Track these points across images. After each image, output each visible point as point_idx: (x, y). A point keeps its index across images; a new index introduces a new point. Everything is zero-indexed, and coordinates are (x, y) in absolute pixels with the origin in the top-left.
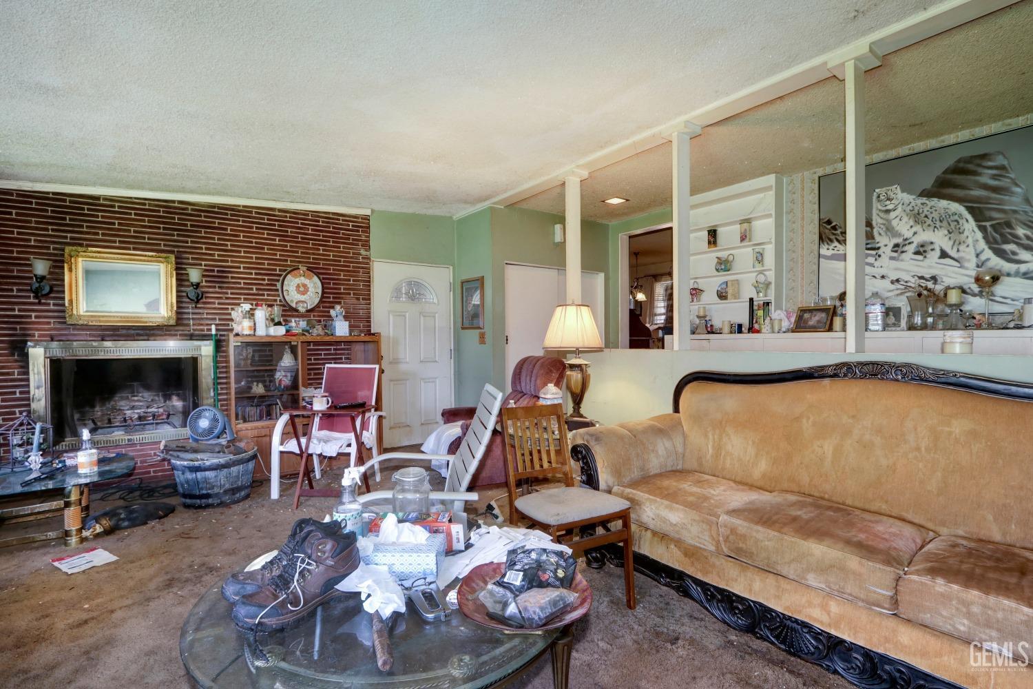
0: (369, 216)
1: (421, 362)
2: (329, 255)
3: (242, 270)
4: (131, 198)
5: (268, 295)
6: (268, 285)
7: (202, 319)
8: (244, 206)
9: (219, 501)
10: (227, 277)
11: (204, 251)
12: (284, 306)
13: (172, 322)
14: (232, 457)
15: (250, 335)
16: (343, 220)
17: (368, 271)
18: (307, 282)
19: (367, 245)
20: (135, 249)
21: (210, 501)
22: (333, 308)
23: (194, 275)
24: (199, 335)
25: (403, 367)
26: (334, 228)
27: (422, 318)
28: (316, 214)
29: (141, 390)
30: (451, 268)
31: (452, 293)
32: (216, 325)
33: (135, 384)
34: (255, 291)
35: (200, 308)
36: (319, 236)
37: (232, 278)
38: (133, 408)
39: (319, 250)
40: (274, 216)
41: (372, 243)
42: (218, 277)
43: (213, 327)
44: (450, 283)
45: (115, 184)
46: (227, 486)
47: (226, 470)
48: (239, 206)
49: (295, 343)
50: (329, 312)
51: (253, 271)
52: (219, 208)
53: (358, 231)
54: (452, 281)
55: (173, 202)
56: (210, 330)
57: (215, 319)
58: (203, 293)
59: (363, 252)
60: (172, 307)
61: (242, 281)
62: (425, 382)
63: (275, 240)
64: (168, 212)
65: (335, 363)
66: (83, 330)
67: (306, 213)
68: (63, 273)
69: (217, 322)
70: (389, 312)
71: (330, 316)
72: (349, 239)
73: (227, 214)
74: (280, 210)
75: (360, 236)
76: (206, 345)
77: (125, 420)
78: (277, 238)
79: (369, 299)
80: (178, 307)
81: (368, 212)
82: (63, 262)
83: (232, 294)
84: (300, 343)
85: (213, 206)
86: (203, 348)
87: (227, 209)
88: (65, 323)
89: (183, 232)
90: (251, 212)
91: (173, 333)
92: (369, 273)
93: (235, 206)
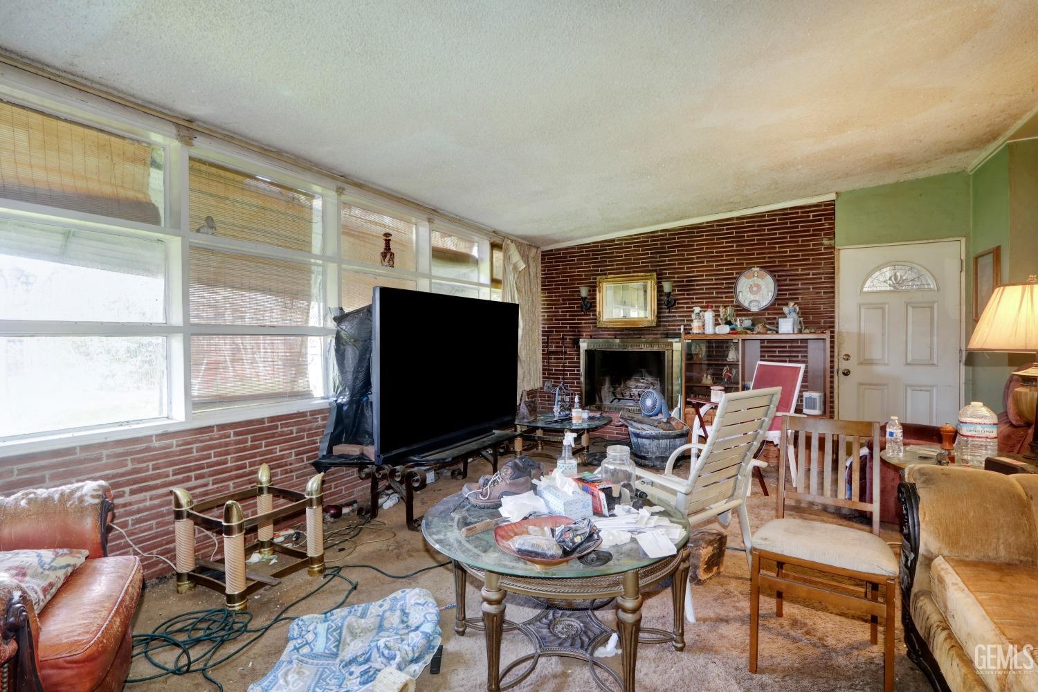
0: (834, 201)
1: (908, 364)
2: (786, 252)
3: (705, 278)
4: (631, 236)
5: (726, 297)
6: (725, 288)
7: (674, 321)
8: (707, 223)
9: (652, 464)
10: (693, 285)
11: (677, 266)
12: (737, 306)
13: (654, 324)
14: (661, 431)
15: (699, 334)
16: (802, 213)
17: (832, 263)
18: (760, 281)
19: (831, 233)
20: (634, 272)
21: (647, 462)
22: (787, 304)
23: (667, 287)
24: (672, 334)
25: (879, 369)
26: (791, 223)
27: (910, 309)
28: (772, 214)
29: (647, 375)
30: (963, 240)
31: (963, 274)
32: (685, 325)
33: (643, 370)
34: (715, 295)
35: (673, 312)
36: (776, 234)
37: (697, 285)
38: (637, 387)
39: (775, 248)
40: (732, 224)
41: (837, 230)
42: (686, 287)
43: (682, 327)
44: (962, 261)
45: (620, 228)
46: (658, 454)
47: (656, 441)
48: (703, 223)
49: (737, 341)
50: (782, 309)
51: (714, 278)
52: (688, 229)
53: (820, 220)
54: (963, 257)
55: (657, 232)
56: (679, 330)
57: (684, 320)
58: (675, 300)
59: (826, 242)
60: (654, 313)
61: (705, 287)
62: (913, 390)
63: (733, 246)
64: (653, 241)
65: (790, 362)
66: (605, 331)
67: (762, 215)
68: (596, 294)
69: (685, 323)
70: (860, 306)
71: (783, 313)
72: (809, 231)
73: (694, 232)
74: (738, 218)
75: (822, 225)
76: (676, 342)
77: (631, 396)
78: (735, 244)
79: (833, 292)
80: (658, 313)
81: (832, 197)
82: (596, 287)
83: (697, 299)
84: (740, 341)
85: (684, 228)
86: (674, 345)
87: (692, 228)
88: (596, 327)
89: (663, 253)
90: (712, 226)
91: (655, 332)
92: (833, 263)
93: (700, 224)
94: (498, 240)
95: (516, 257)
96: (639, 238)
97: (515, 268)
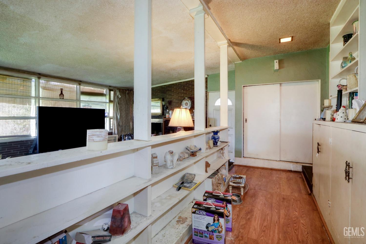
0: (207, 77)
3: (175, 100)
4: (156, 87)
6: (180, 104)
11: (168, 97)
13: (161, 114)
18: (187, 102)
23: (163, 103)
37: (173, 103)
40: (182, 84)
42: (170, 103)
55: (163, 86)
58: (167, 107)
63: (182, 91)
64: (162, 89)
67: (189, 81)
70: (214, 110)
73: (172, 86)
79: (207, 105)
80: (163, 111)
89: (164, 92)
90: (177, 84)
92: (207, 97)
93: (174, 84)
94: (111, 88)
95: (118, 93)
96: (158, 88)
97: (118, 97)
